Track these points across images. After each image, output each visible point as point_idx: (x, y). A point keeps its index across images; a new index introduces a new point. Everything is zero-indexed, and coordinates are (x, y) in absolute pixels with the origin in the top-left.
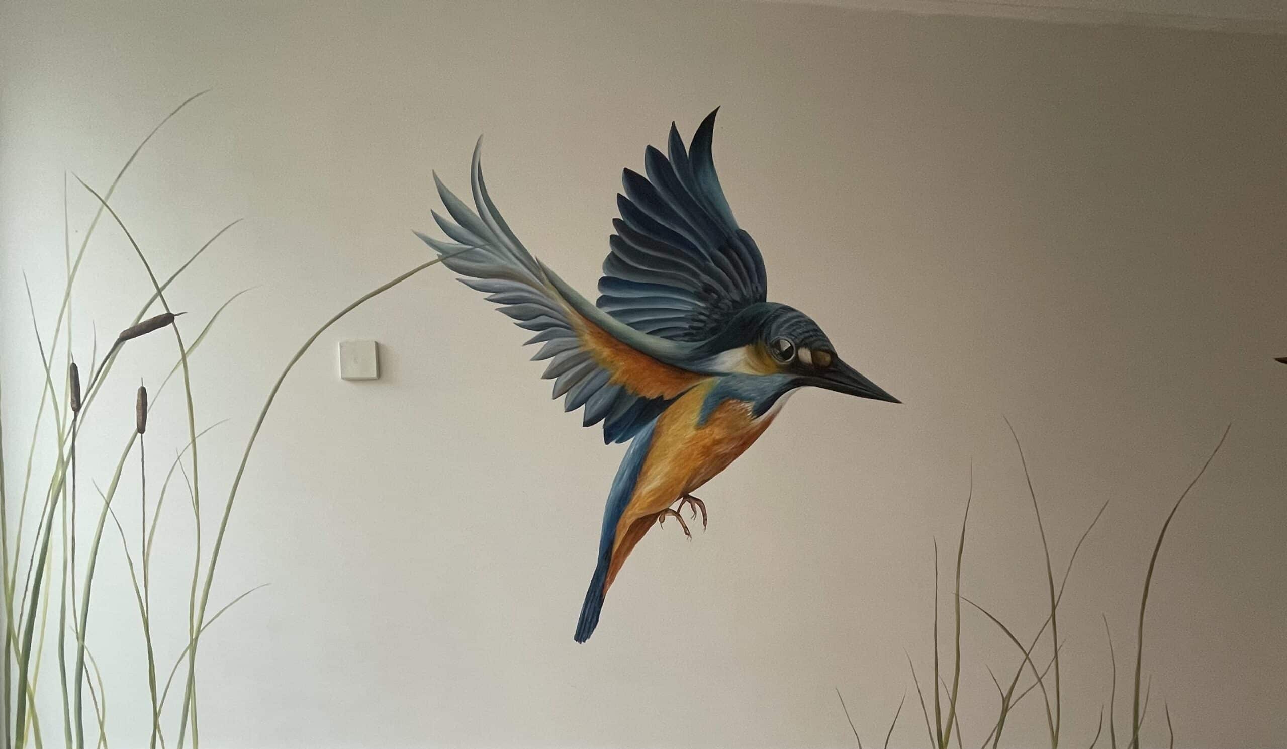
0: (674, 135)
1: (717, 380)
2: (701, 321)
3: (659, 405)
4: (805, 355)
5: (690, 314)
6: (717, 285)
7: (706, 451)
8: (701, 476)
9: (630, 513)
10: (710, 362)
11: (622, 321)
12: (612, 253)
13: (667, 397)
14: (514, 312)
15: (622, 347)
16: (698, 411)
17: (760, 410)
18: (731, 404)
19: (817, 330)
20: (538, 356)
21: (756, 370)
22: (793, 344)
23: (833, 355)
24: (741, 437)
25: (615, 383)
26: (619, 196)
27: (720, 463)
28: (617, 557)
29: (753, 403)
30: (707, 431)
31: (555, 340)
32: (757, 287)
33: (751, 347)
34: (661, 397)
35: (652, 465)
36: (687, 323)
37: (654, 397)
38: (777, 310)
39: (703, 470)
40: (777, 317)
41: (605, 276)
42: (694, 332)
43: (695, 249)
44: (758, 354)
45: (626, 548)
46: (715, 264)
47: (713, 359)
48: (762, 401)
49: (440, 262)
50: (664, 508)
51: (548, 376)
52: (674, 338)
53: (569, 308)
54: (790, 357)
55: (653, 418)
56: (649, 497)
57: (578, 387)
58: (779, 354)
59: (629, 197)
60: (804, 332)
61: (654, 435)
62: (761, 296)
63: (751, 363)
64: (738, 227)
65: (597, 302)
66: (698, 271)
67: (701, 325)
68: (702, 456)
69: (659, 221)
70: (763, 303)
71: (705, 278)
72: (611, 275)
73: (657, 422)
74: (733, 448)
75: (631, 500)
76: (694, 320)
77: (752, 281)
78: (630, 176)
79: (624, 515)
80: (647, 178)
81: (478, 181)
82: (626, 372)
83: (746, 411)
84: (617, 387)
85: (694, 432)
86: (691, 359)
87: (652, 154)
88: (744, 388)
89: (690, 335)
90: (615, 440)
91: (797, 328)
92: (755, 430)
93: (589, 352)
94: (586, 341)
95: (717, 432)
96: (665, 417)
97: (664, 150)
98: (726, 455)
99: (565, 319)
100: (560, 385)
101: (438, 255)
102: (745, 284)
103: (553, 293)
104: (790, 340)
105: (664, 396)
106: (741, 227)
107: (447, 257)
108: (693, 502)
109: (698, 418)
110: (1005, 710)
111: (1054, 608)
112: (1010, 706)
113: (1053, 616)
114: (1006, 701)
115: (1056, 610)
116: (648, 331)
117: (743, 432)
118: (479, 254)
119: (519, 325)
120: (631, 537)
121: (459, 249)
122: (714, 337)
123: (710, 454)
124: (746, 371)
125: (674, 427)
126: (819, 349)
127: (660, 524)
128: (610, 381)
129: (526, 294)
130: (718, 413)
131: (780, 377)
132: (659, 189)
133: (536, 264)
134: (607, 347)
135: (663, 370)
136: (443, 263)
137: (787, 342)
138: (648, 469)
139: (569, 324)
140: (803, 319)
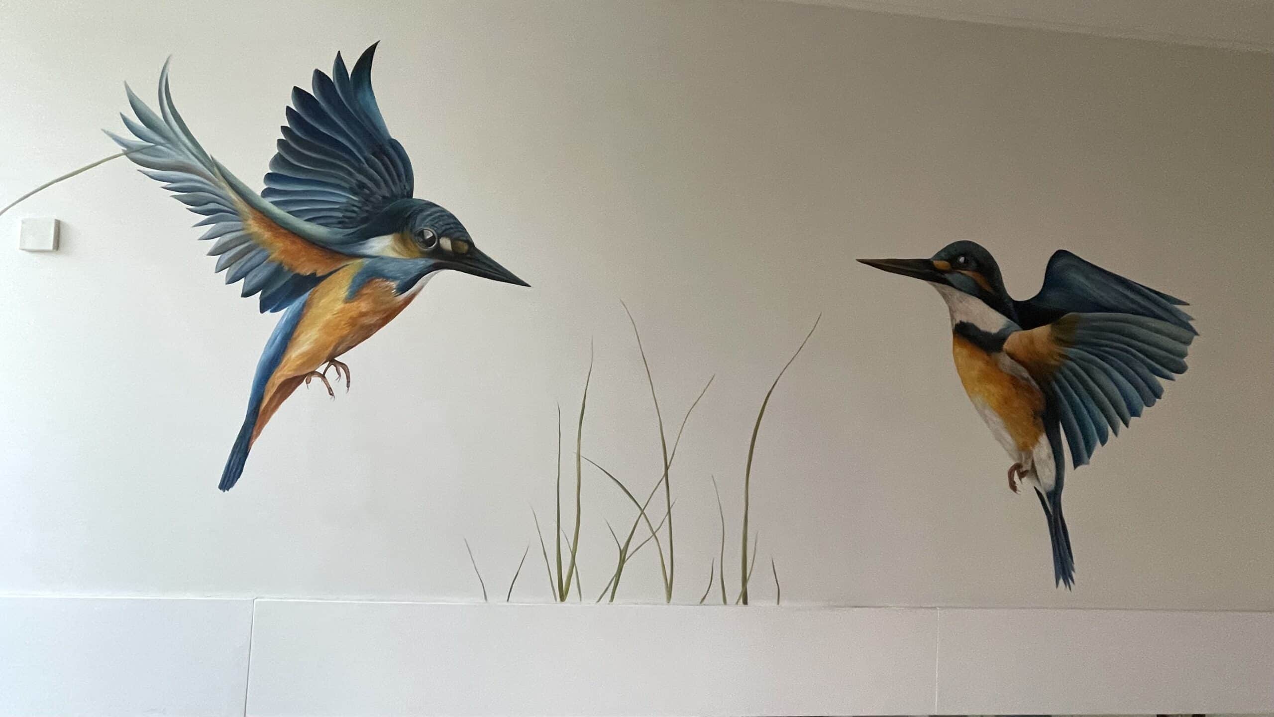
0: (339, 63)
1: (366, 261)
2: (354, 212)
3: (314, 281)
4: (446, 243)
5: (344, 205)
6: (370, 184)
7: (353, 322)
8: (348, 342)
9: (279, 374)
10: (359, 246)
11: (283, 209)
12: (279, 154)
13: (319, 275)
14: (186, 199)
15: (282, 231)
16: (346, 288)
17: (403, 289)
18: (377, 282)
19: (458, 224)
20: (206, 236)
21: (403, 255)
22: (435, 233)
23: (471, 244)
24: (385, 311)
25: (272, 261)
26: (288, 108)
27: (366, 332)
28: (264, 412)
29: (398, 282)
30: (355, 303)
31: (222, 223)
32: (405, 186)
33: (398, 235)
34: (314, 274)
35: (302, 332)
36: (341, 213)
37: (308, 274)
38: (422, 205)
39: (349, 338)
40: (422, 211)
41: (270, 171)
42: (347, 220)
43: (350, 153)
44: (403, 241)
45: (274, 404)
46: (369, 166)
47: (364, 244)
48: (406, 280)
49: (125, 157)
50: (312, 370)
51: (213, 253)
52: (329, 225)
53: (237, 198)
54: (432, 245)
55: (308, 291)
56: (298, 360)
57: (239, 263)
58: (422, 242)
59: (296, 108)
60: (445, 224)
61: (305, 306)
62: (408, 193)
63: (397, 248)
64: (390, 137)
65: (262, 193)
66: (352, 170)
67: (354, 215)
68: (349, 326)
69: (322, 130)
70: (411, 199)
71: (361, 177)
72: (276, 172)
73: (309, 295)
74: (377, 320)
75: (280, 362)
76: (347, 211)
77: (400, 181)
78: (298, 93)
79: (272, 377)
80: (314, 96)
81: (164, 93)
82: (285, 252)
83: (391, 289)
84: (275, 265)
85: (343, 305)
86: (343, 243)
87: (319, 76)
88: (389, 268)
89: (342, 223)
90: (270, 310)
91: (440, 221)
92: (398, 305)
93: (250, 234)
94: (250, 225)
95: (363, 305)
96: (316, 291)
97: (330, 73)
98: (370, 325)
99: (233, 207)
100: (223, 262)
101: (123, 150)
102: (394, 182)
103: (224, 184)
104: (433, 231)
105: (317, 274)
106: (393, 137)
107: (130, 151)
108: (338, 365)
109: (347, 293)
110: (622, 561)
111: (667, 468)
112: (626, 558)
113: (666, 475)
114: (623, 553)
115: (668, 471)
116: (306, 218)
117: (387, 306)
118: (160, 150)
119: (191, 210)
120: (278, 396)
121: (142, 146)
122: (363, 226)
123: (356, 325)
124: (392, 254)
125: (324, 301)
126: (458, 239)
127: (306, 385)
128: (269, 259)
129: (199, 185)
130: (365, 289)
131: (422, 261)
132: (323, 104)
133: (210, 161)
134: (268, 231)
135: (315, 251)
136: (127, 156)
137: (429, 232)
138: (299, 336)
139: (236, 211)
140: (443, 214)
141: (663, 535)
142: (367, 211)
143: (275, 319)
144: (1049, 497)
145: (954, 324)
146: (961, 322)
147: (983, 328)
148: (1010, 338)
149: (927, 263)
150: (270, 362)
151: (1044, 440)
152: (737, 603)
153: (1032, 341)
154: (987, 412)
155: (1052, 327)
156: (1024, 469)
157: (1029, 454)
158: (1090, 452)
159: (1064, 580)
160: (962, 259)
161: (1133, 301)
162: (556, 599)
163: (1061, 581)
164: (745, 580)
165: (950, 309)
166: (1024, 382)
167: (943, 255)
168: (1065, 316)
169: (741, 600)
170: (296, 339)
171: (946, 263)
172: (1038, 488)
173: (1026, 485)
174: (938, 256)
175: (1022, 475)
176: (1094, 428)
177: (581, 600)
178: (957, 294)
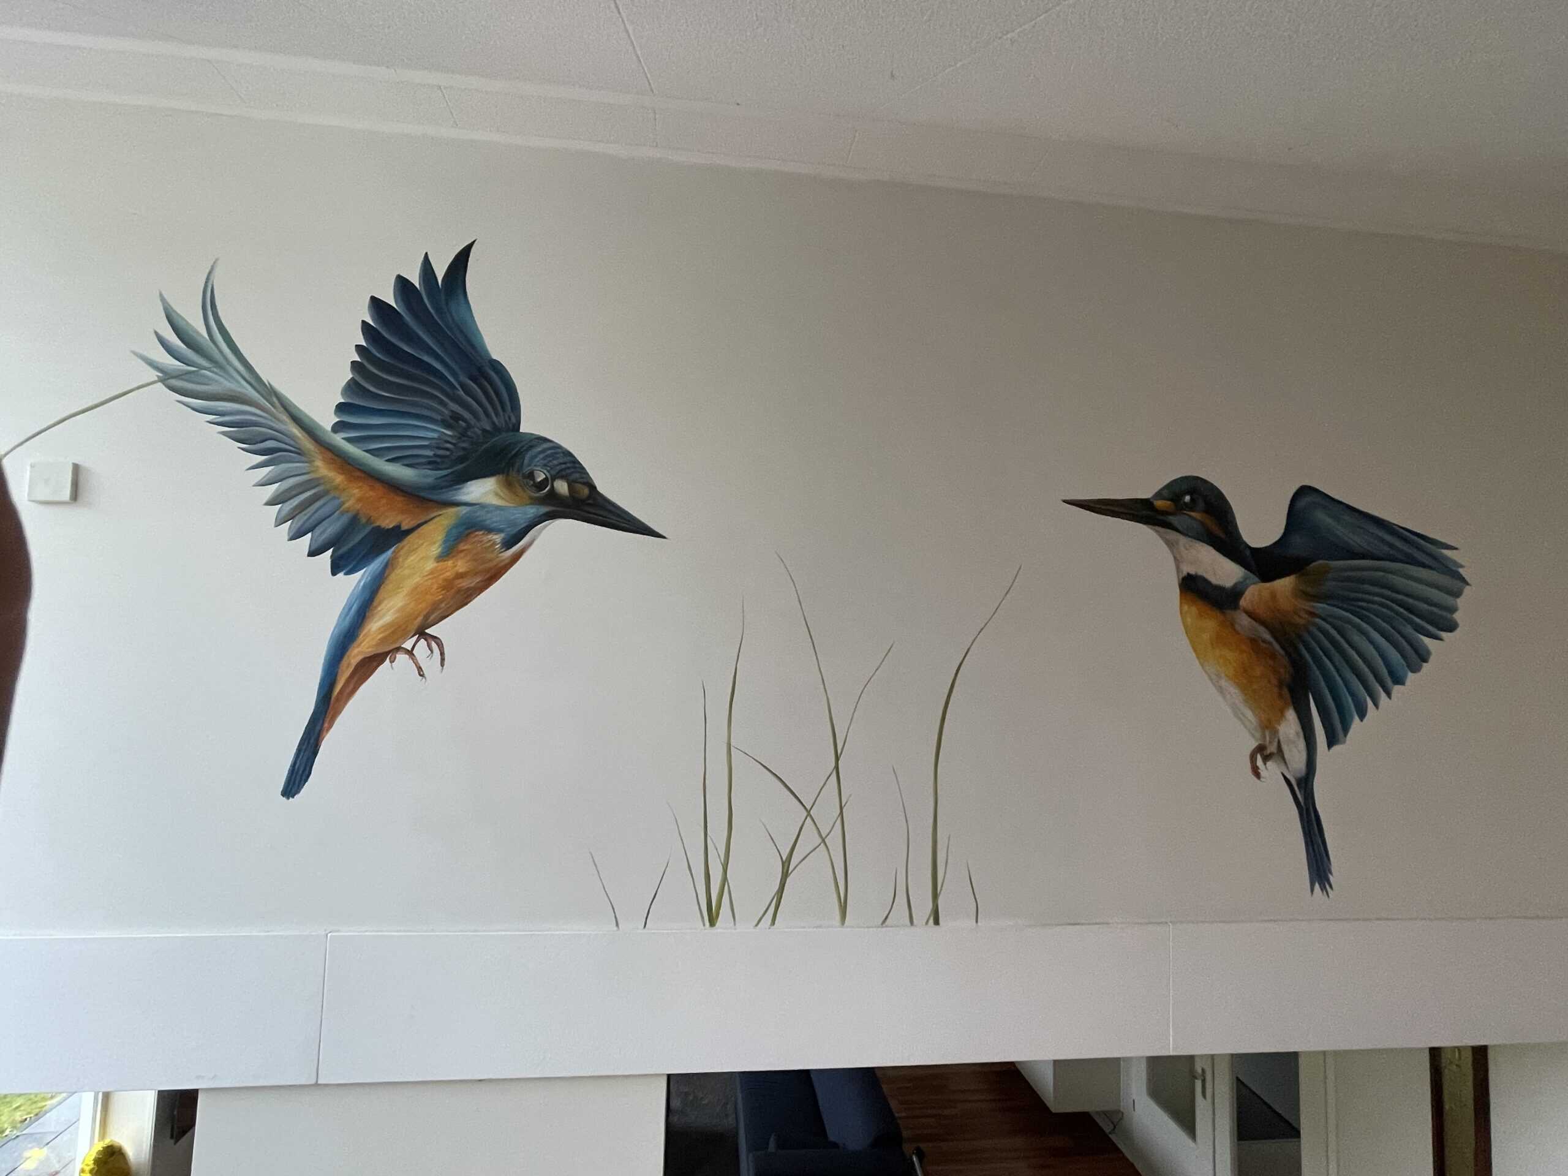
0: (427, 267)
1: (463, 510)
2: (447, 449)
3: (397, 535)
4: (562, 487)
5: (434, 441)
6: (466, 415)
7: (448, 585)
8: (440, 611)
9: (356, 651)
10: (455, 492)
11: (358, 448)
12: (352, 379)
13: (405, 527)
14: (238, 436)
15: (357, 474)
16: (439, 543)
17: (509, 544)
18: (477, 535)
19: (575, 462)
20: (261, 482)
21: (507, 501)
22: (548, 474)
23: (593, 488)
24: (488, 570)
25: (347, 512)
26: (363, 322)
27: (464, 597)
28: (338, 699)
29: (502, 535)
30: (450, 563)
31: (283, 466)
32: (510, 418)
33: (502, 477)
34: (398, 527)
35: (385, 599)
36: (431, 450)
37: (391, 526)
38: (531, 441)
39: (443, 605)
40: (531, 447)
41: (342, 401)
42: (439, 460)
43: (442, 377)
44: (509, 485)
45: (348, 690)
46: (465, 393)
47: (459, 489)
48: (513, 533)
49: (160, 384)
50: (397, 645)
51: (271, 503)
52: (417, 466)
53: (301, 433)
54: (544, 489)
55: (390, 548)
56: (380, 633)
57: (305, 515)
58: (532, 485)
59: (374, 323)
60: (561, 464)
61: (388, 567)
62: (514, 426)
63: (502, 494)
64: (491, 357)
65: (333, 427)
66: (446, 400)
67: (448, 453)
68: (443, 590)
69: (406, 349)
70: (517, 433)
71: (455, 407)
72: (349, 401)
73: (394, 552)
74: (478, 582)
75: (357, 636)
76: (439, 448)
77: (504, 411)
78: (377, 304)
79: (348, 653)
80: (395, 307)
81: (209, 305)
82: (359, 500)
83: (495, 544)
84: (350, 515)
85: (435, 564)
86: (433, 488)
87: (402, 283)
88: (492, 519)
89: (433, 464)
90: (344, 571)
91: (553, 459)
92: (503, 564)
93: (318, 479)
94: (317, 467)
95: (461, 565)
96: (402, 548)
97: (415, 280)
98: (468, 589)
99: (295, 444)
100: (284, 513)
101: (158, 376)
102: (497, 414)
103: (284, 417)
104: (545, 471)
105: (402, 526)
106: (495, 357)
107: (167, 377)
108: (430, 640)
109: (440, 550)
110: (785, 875)
111: (837, 759)
112: (790, 871)
113: (837, 768)
114: (786, 864)
115: (839, 762)
116: (387, 458)
117: (491, 565)
118: (204, 376)
119: (243, 449)
120: (355, 679)
121: (182, 370)
122: (461, 466)
123: (452, 588)
124: (495, 501)
125: (412, 559)
126: (575, 481)
127: (390, 664)
128: (341, 509)
129: (254, 418)
130: (462, 544)
131: (532, 508)
132: (407, 318)
133: (267, 388)
134: (342, 474)
135: (402, 498)
136: (164, 384)
137: (542, 473)
138: (379, 604)
139: (299, 449)
140: (560, 450)
141: (834, 841)
142: (464, 449)
143: (350, 583)
144: (1298, 785)
145: (1181, 578)
146: (1188, 574)
147: (1214, 581)
148: (1247, 593)
149: (1146, 503)
150: (345, 637)
151: (1291, 715)
152: (927, 923)
153: (1273, 596)
154: (1224, 683)
155: (1296, 577)
156: (1268, 752)
157: (1275, 732)
158: (1346, 729)
159: (1320, 884)
160: (1187, 498)
161: (1391, 546)
162: (704, 925)
163: (1317, 886)
164: (935, 896)
165: (1175, 558)
166: (1264, 645)
167: (1165, 493)
168: (1311, 565)
169: (931, 921)
170: (376, 607)
171: (1169, 502)
172: (1285, 774)
173: (1271, 770)
174: (1159, 495)
175: (1266, 759)
176: (1350, 699)
177: (735, 924)
178: (1183, 540)
